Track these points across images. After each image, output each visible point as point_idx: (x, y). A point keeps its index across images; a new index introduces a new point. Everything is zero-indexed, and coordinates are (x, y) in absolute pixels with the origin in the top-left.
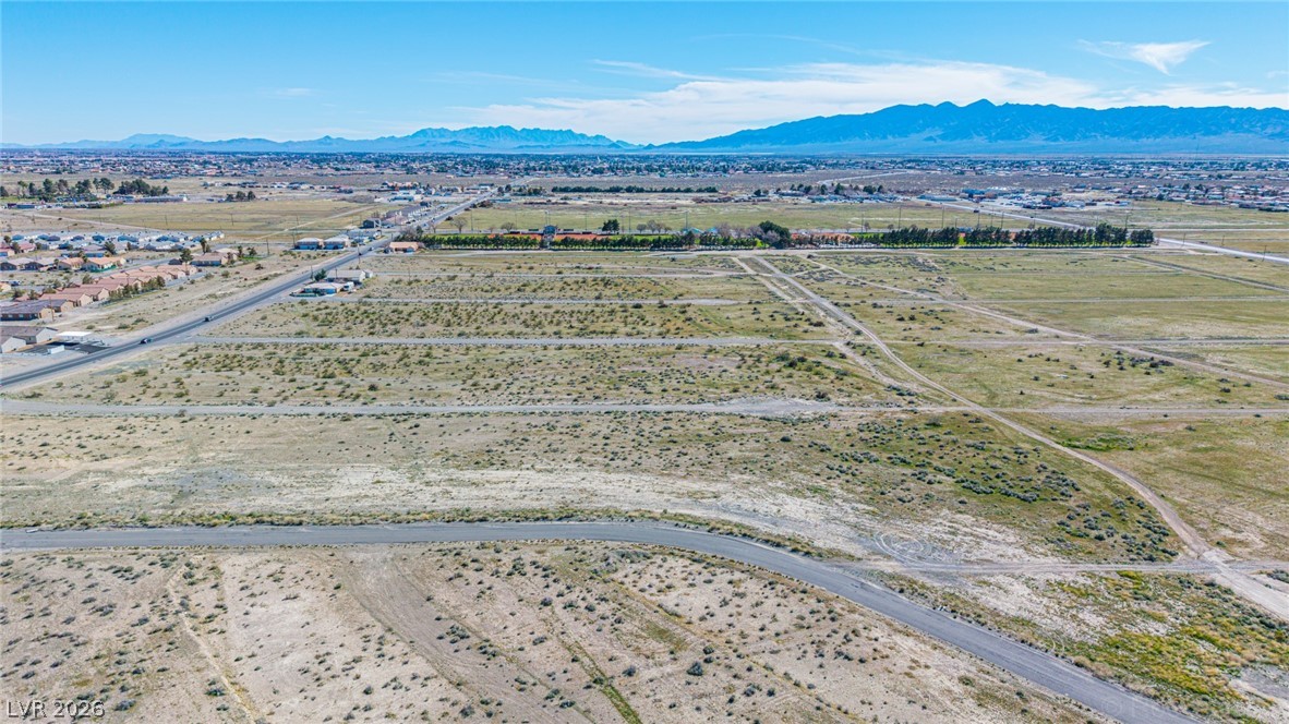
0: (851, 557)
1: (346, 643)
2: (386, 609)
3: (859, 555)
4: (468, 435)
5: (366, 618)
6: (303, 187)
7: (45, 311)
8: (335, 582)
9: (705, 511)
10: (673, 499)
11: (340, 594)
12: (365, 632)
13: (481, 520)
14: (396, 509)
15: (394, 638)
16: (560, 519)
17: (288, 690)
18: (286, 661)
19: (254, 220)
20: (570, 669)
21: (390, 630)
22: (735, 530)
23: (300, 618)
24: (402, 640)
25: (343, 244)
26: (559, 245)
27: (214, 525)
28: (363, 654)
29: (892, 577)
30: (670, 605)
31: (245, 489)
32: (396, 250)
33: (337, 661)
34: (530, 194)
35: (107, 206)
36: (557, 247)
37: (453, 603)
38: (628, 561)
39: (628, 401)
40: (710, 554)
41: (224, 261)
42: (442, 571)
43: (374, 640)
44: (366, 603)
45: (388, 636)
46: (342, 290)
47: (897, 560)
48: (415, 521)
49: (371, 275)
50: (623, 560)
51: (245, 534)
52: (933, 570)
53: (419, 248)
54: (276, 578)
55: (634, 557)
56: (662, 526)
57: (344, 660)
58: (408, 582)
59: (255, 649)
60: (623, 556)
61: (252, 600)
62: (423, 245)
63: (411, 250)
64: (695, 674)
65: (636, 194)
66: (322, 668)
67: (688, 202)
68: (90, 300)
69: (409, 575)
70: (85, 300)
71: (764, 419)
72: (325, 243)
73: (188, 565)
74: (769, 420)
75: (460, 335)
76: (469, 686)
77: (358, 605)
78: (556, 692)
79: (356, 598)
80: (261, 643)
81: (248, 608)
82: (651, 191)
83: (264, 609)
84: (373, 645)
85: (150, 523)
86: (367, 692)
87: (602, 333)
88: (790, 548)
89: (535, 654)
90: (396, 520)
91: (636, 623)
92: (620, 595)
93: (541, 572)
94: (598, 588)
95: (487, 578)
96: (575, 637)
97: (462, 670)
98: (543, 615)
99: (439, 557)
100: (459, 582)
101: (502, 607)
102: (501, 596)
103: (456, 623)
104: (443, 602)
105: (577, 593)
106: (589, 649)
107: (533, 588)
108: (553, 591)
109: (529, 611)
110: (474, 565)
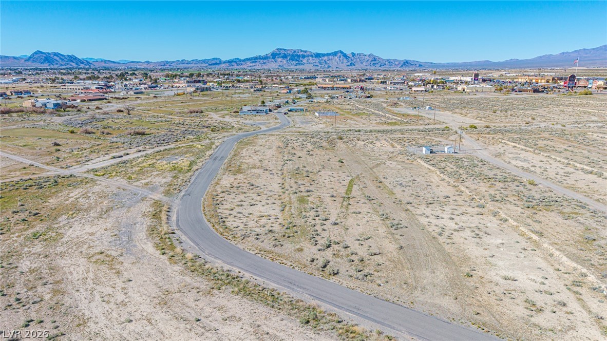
2: (433, 250)
5: (447, 248)
8: (472, 282)
12: (451, 241)
15: (433, 233)
17: (495, 230)
18: (500, 241)
21: (434, 238)
24: (428, 232)
28: (453, 232)
33: (468, 233)
37: (387, 240)
42: (381, 262)
43: (445, 236)
44: (448, 258)
45: (436, 235)
57: (465, 233)
58: (410, 263)
59: (525, 252)
61: (546, 288)
66: (477, 233)
69: (408, 269)
77: (453, 258)
79: (454, 263)
80: (522, 255)
81: (545, 282)
83: (532, 277)
84: (447, 233)
86: (453, 219)
91: (306, 206)
92: (294, 216)
93: (318, 238)
94: (299, 222)
95: (354, 246)
96: (338, 210)
97: (403, 215)
98: (342, 220)
99: (376, 273)
100: (374, 250)
101: (360, 230)
102: (357, 234)
103: (394, 231)
104: (394, 243)
105: (313, 222)
106: (339, 205)
107: (332, 233)
108: (325, 227)
109: (348, 224)
110: (355, 258)
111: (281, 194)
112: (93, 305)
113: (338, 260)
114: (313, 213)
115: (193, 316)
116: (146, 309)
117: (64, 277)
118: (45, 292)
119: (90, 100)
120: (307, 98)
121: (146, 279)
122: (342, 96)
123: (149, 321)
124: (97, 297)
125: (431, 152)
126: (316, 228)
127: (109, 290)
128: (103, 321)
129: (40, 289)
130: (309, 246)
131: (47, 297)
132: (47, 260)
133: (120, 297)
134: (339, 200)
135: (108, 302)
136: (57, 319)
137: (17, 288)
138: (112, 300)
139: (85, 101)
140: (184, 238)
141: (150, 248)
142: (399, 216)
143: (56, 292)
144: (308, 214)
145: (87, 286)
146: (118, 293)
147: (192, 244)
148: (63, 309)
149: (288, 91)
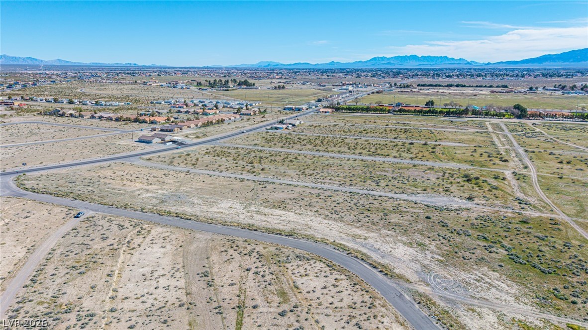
0: (407, 281)
1: (165, 268)
2: (190, 259)
3: (412, 281)
4: (282, 194)
5: (180, 260)
6: (307, 84)
7: (176, 129)
8: (182, 244)
9: (353, 245)
10: (344, 236)
11: (180, 249)
12: (175, 266)
13: (255, 230)
14: (227, 219)
16: (286, 236)
17: (133, 280)
18: (142, 270)
19: (278, 97)
20: (233, 299)
21: (184, 267)
22: (359, 256)
23: (159, 255)
24: (184, 271)
25: (302, 108)
26: (397, 112)
27: (163, 215)
28: (167, 274)
29: (420, 295)
30: (299, 284)
31: (183, 203)
32: (322, 112)
33: (157, 274)
34: (404, 87)
35: (231, 90)
36: (396, 113)
37: (214, 261)
38: (299, 259)
39: (365, 188)
40: (338, 264)
41: (252, 113)
42: (222, 248)
43: (175, 269)
44: (185, 254)
45: (181, 270)
46: (286, 128)
47: (431, 287)
48: (231, 226)
49: (302, 122)
50: (297, 259)
51: (170, 220)
52: (448, 297)
53: (333, 111)
54: (165, 238)
55: (302, 258)
56: (328, 247)
57: (159, 274)
58: (207, 249)
59: (136, 263)
60: (297, 257)
61: (150, 245)
62: (334, 110)
63: (328, 112)
64: (281, 315)
65: (460, 88)
66: (150, 275)
67: (486, 93)
68: (195, 126)
69: (209, 247)
70: (192, 126)
71: (427, 206)
72: (295, 108)
73: (141, 228)
74: (429, 207)
75: (317, 151)
76: (191, 295)
78: (220, 307)
79: (183, 252)
80: (140, 261)
81: (147, 248)
82: (470, 86)
83: (151, 249)
84: (173, 271)
85: (144, 211)
86: (156, 288)
87: (382, 155)
88: (379, 270)
89: (226, 289)
90: (224, 224)
91: (276, 287)
92: (281, 273)
93: (257, 256)
94: (274, 268)
95: (235, 254)
96: (247, 286)
97: (194, 289)
98: (243, 274)
99: (225, 242)
100: (224, 254)
101: (230, 267)
102: (234, 263)
103: (208, 270)
104: (211, 260)
105: (264, 268)
106: (248, 293)
107: (249, 262)
108: (255, 265)
109: (239, 271)
110: (235, 248)
113: (243, 246)
130: (261, 251)
142: (198, 286)
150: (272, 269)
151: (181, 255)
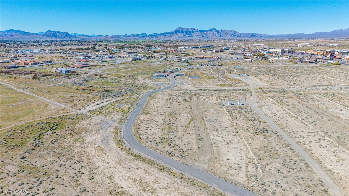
2: (209, 149)
5: (214, 148)
8: (216, 160)
11: (217, 156)
12: (217, 146)
17: (236, 142)
18: (235, 146)
21: (212, 144)
23: (229, 154)
24: (211, 142)
28: (220, 142)
33: (225, 143)
42: (190, 152)
43: (216, 144)
44: (212, 152)
45: (213, 143)
54: (231, 168)
57: (224, 143)
58: (199, 153)
59: (240, 151)
61: (239, 163)
66: (228, 143)
69: (197, 155)
79: (214, 154)
80: (239, 152)
81: (240, 161)
83: (236, 159)
84: (217, 143)
86: (223, 137)
91: (171, 130)
92: (165, 134)
93: (171, 143)
94: (166, 137)
95: (183, 147)
96: (182, 132)
97: (205, 135)
98: (182, 136)
99: (186, 156)
100: (189, 148)
101: (187, 140)
102: (185, 142)
103: (199, 141)
104: (197, 146)
105: (171, 137)
106: (183, 130)
107: (177, 141)
108: (175, 139)
109: (184, 138)
110: (181, 151)
111: (162, 124)
112: (99, 163)
113: (176, 151)
114: (172, 133)
115: (128, 167)
116: (115, 165)
117: (89, 154)
118: (84, 158)
119: (81, 67)
120: (188, 66)
121: (114, 156)
122: (206, 65)
123: (116, 168)
124: (100, 161)
125: (231, 104)
126: (172, 139)
127: (103, 159)
128: (103, 167)
129: (83, 158)
130: (167, 146)
131: (85, 160)
132: (82, 149)
133: (107, 161)
134: (184, 128)
135: (103, 162)
136: (90, 166)
137: (76, 157)
138: (104, 162)
139: (79, 68)
140: (126, 142)
141: (114, 145)
142: (204, 135)
143: (88, 159)
144: (170, 134)
145: (96, 157)
146: (106, 160)
147: (128, 144)
148: (91, 164)
149: (179, 60)
150: (168, 136)
151: (215, 152)
